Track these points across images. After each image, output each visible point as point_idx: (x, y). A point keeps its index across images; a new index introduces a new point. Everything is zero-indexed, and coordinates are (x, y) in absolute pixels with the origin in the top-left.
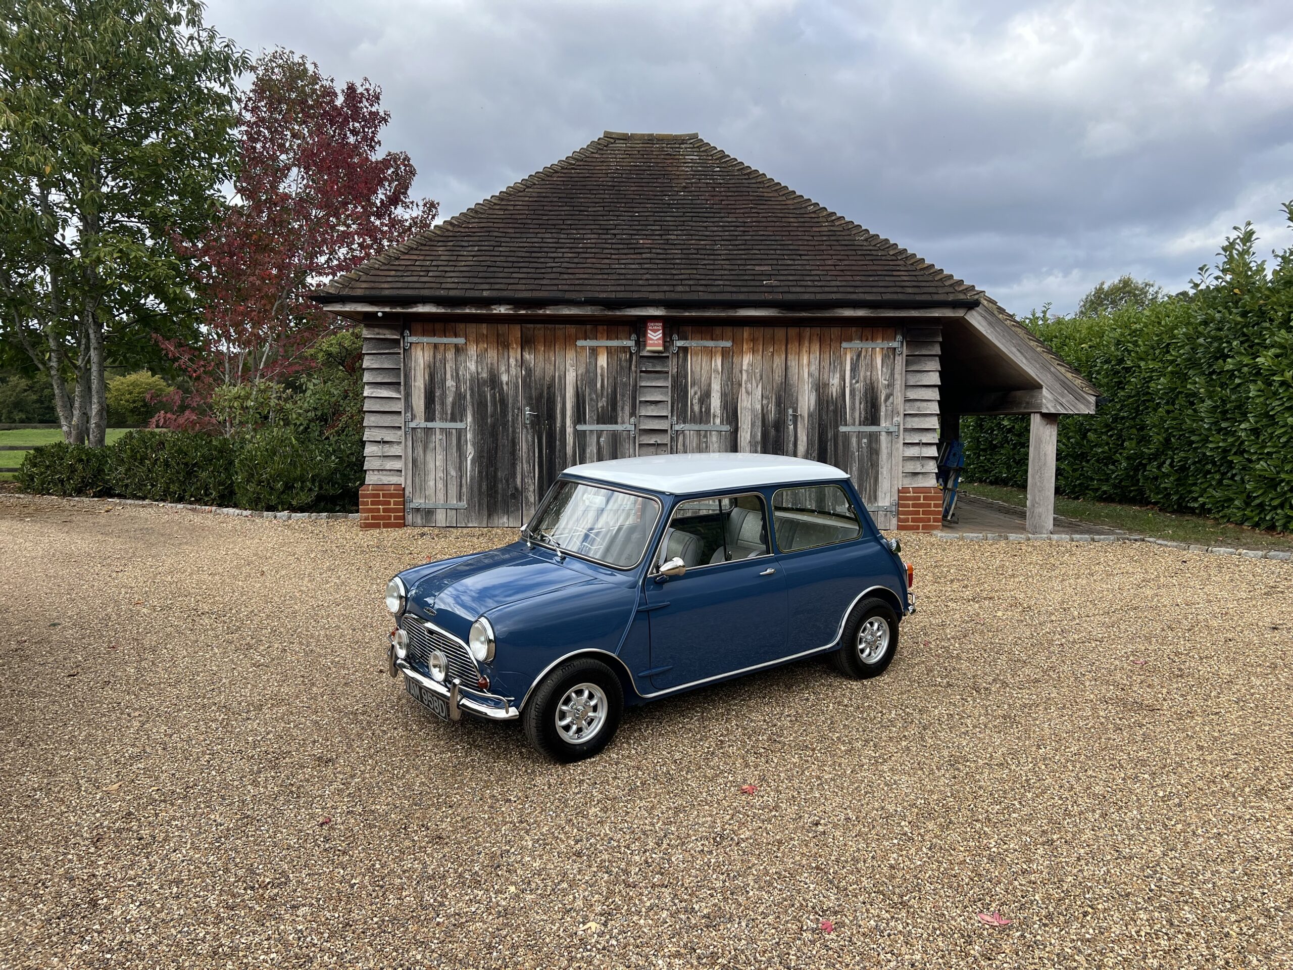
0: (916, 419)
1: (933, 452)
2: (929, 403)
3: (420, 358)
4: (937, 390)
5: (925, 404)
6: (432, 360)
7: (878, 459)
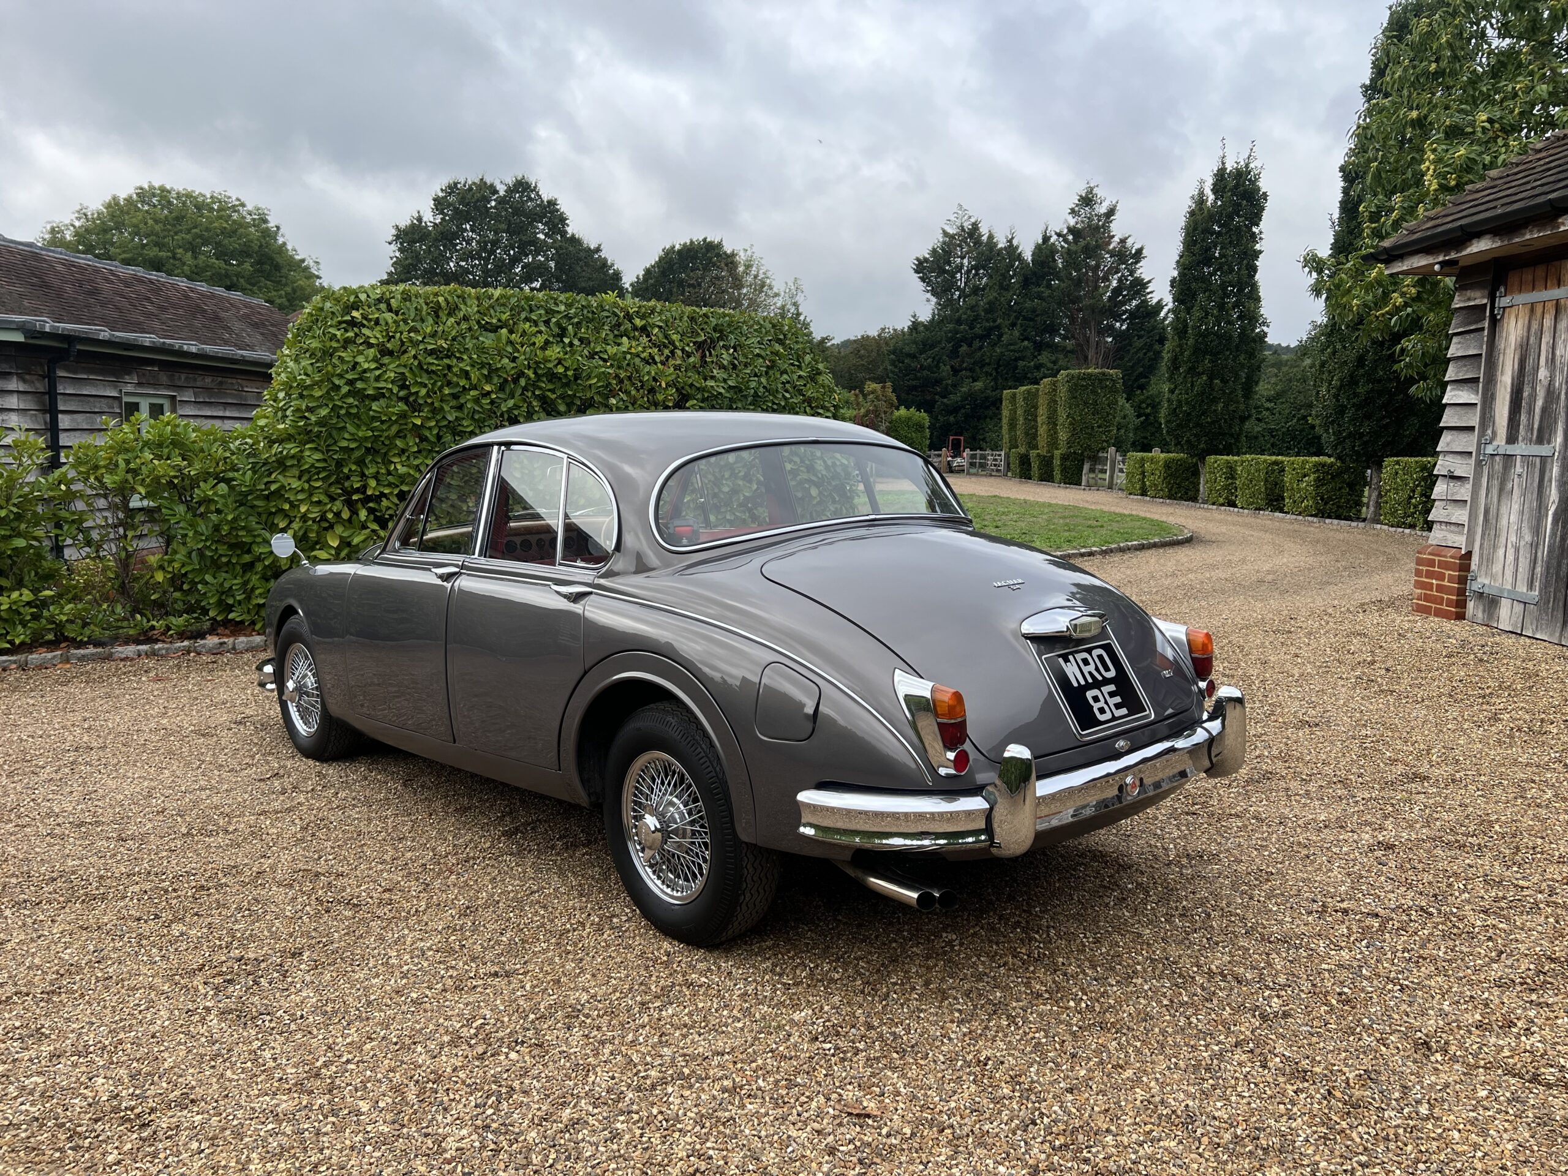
3: (1513, 331)
6: (1525, 334)
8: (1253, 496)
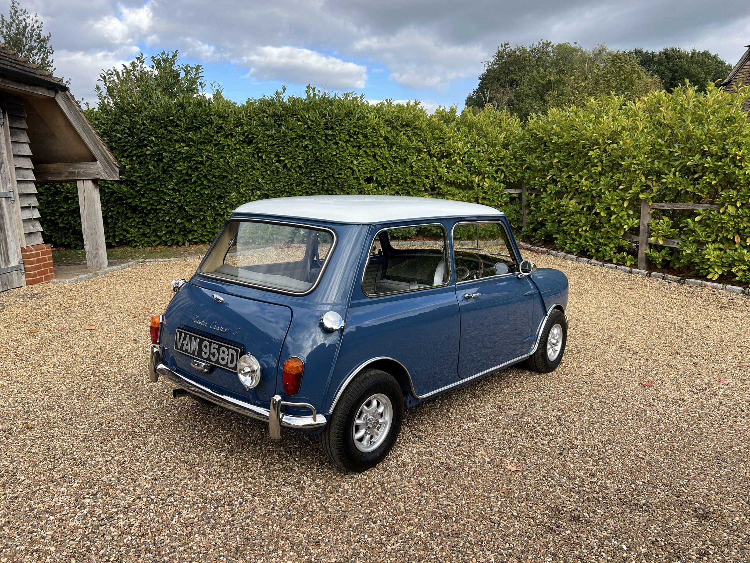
0: (22, 185)
1: (37, 214)
2: (28, 171)
4: (29, 159)
5: (25, 172)
7: (4, 223)
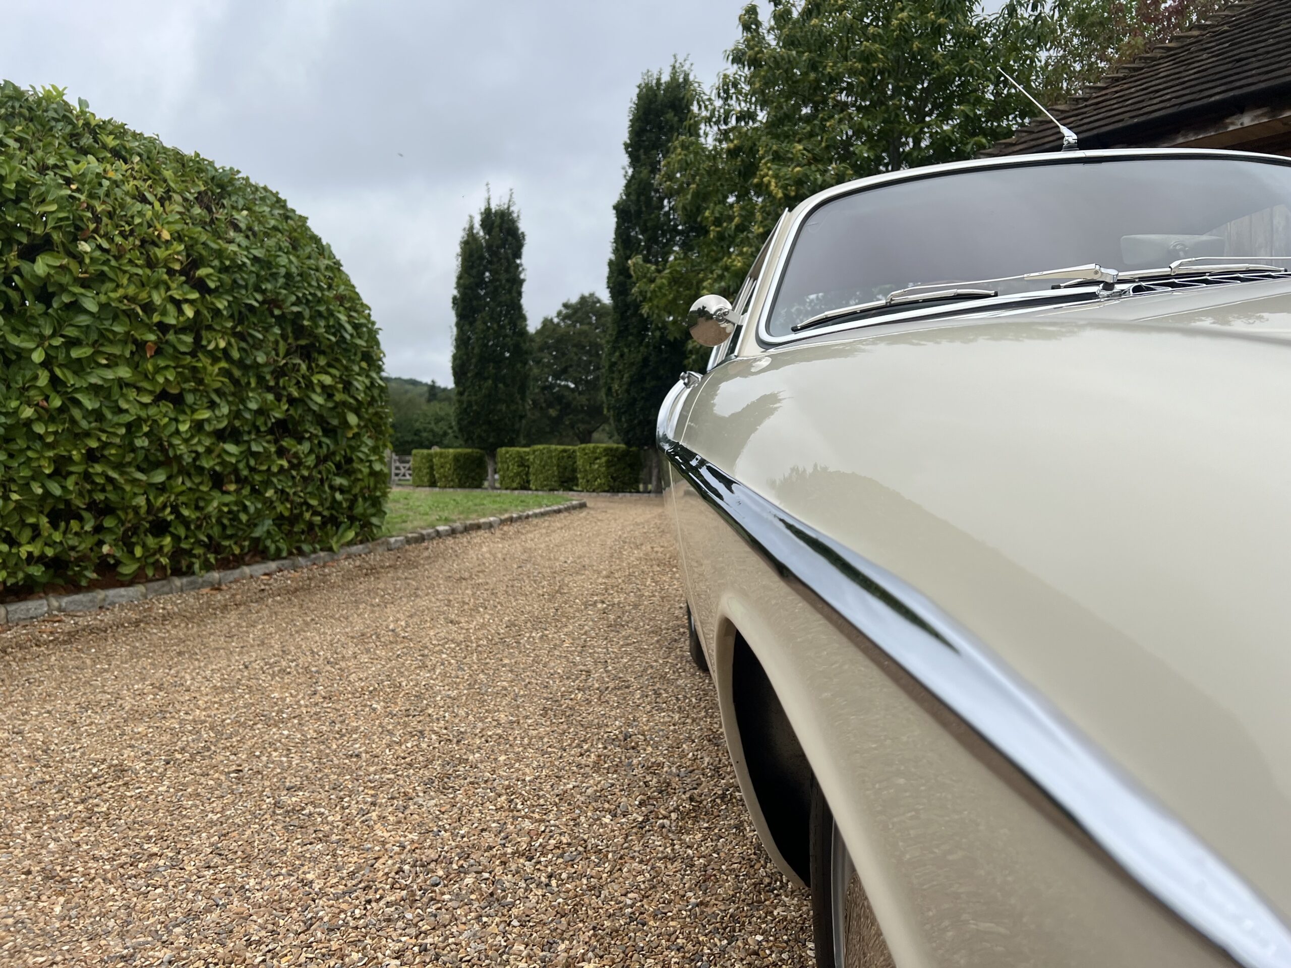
8: (547, 479)
